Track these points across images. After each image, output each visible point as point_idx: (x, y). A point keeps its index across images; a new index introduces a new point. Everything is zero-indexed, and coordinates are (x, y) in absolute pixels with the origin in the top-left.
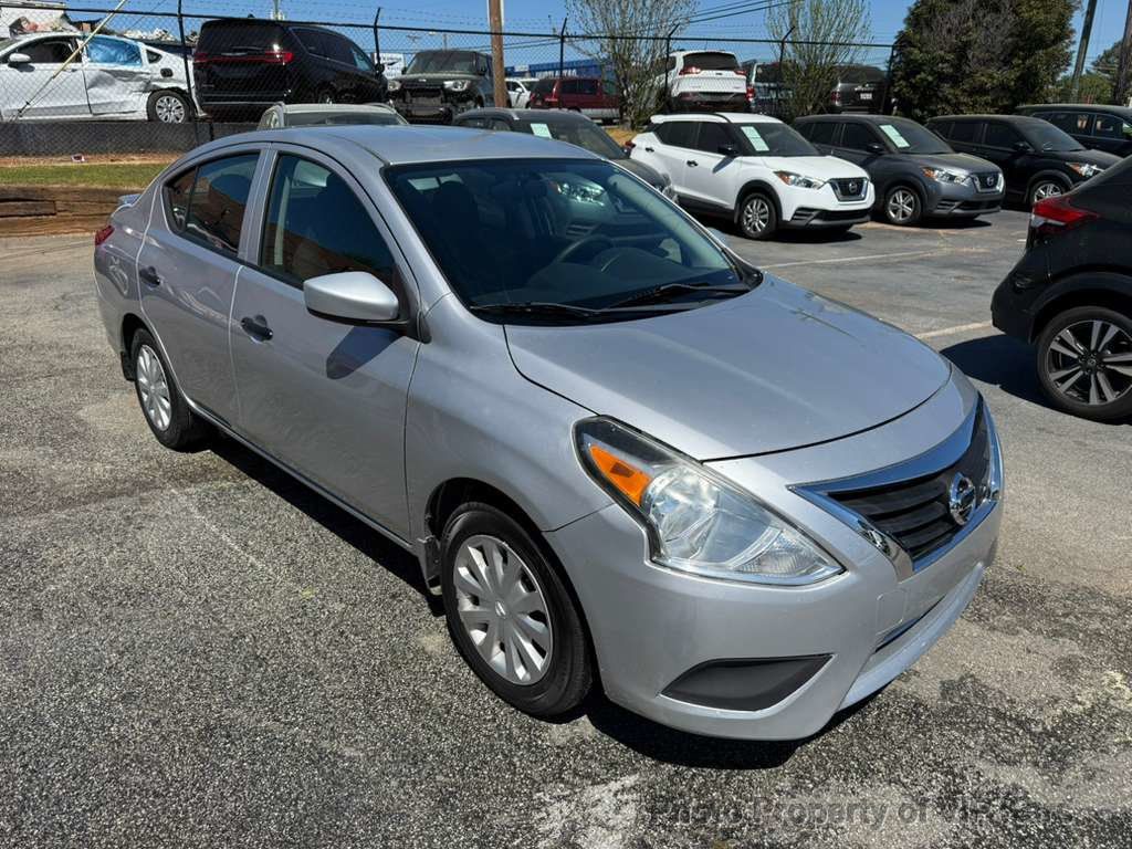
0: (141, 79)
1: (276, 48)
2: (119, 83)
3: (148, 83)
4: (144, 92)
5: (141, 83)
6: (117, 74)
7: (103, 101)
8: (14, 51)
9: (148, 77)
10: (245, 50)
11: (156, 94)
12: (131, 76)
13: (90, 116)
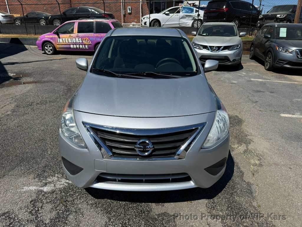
0: (193, 17)
1: (224, 7)
2: (187, 18)
3: (194, 18)
4: (192, 20)
5: (192, 18)
6: (187, 16)
7: (183, 22)
8: (167, 11)
9: (194, 16)
10: (216, 8)
11: (195, 20)
12: (190, 16)
13: (179, 26)
